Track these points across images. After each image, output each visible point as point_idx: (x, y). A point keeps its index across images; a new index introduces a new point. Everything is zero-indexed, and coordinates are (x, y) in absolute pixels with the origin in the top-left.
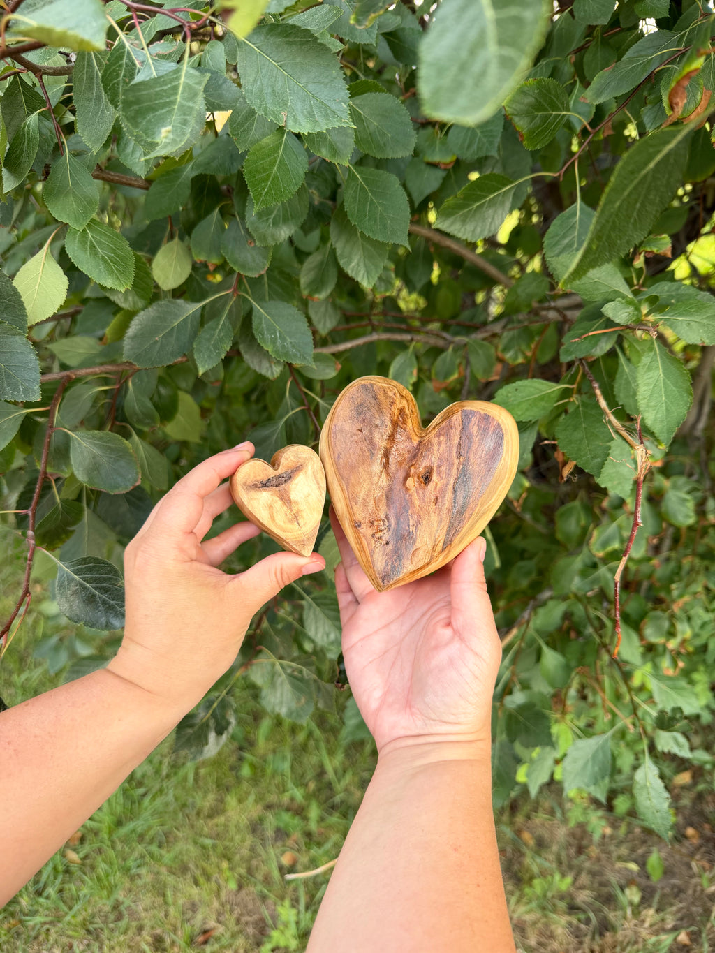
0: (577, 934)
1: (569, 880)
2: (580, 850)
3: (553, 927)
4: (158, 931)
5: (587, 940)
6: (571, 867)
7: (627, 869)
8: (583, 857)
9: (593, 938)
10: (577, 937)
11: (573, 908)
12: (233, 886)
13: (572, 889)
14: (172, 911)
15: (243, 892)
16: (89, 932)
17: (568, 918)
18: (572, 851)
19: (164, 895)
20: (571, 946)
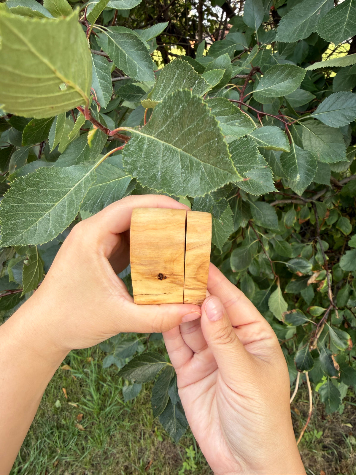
0: (328, 461)
1: (321, 433)
2: (323, 418)
3: (316, 457)
4: (126, 464)
5: (333, 464)
6: (320, 427)
7: (346, 426)
8: (325, 421)
9: (337, 463)
10: (328, 462)
11: (325, 447)
12: (160, 439)
13: (322, 438)
14: (132, 453)
15: (165, 442)
16: (93, 465)
17: (323, 453)
18: (320, 418)
19: (127, 445)
20: (325, 467)
